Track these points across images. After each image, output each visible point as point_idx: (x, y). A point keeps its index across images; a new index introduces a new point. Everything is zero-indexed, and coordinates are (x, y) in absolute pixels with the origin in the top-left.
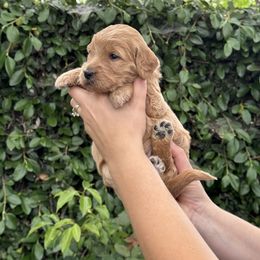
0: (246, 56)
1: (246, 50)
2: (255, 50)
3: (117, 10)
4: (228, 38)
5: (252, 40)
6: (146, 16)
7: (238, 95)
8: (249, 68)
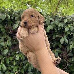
0: (56, 32)
1: (56, 30)
2: (59, 29)
3: (7, 15)
4: (48, 25)
5: (58, 26)
6: (18, 17)
7: (54, 46)
8: (57, 36)
